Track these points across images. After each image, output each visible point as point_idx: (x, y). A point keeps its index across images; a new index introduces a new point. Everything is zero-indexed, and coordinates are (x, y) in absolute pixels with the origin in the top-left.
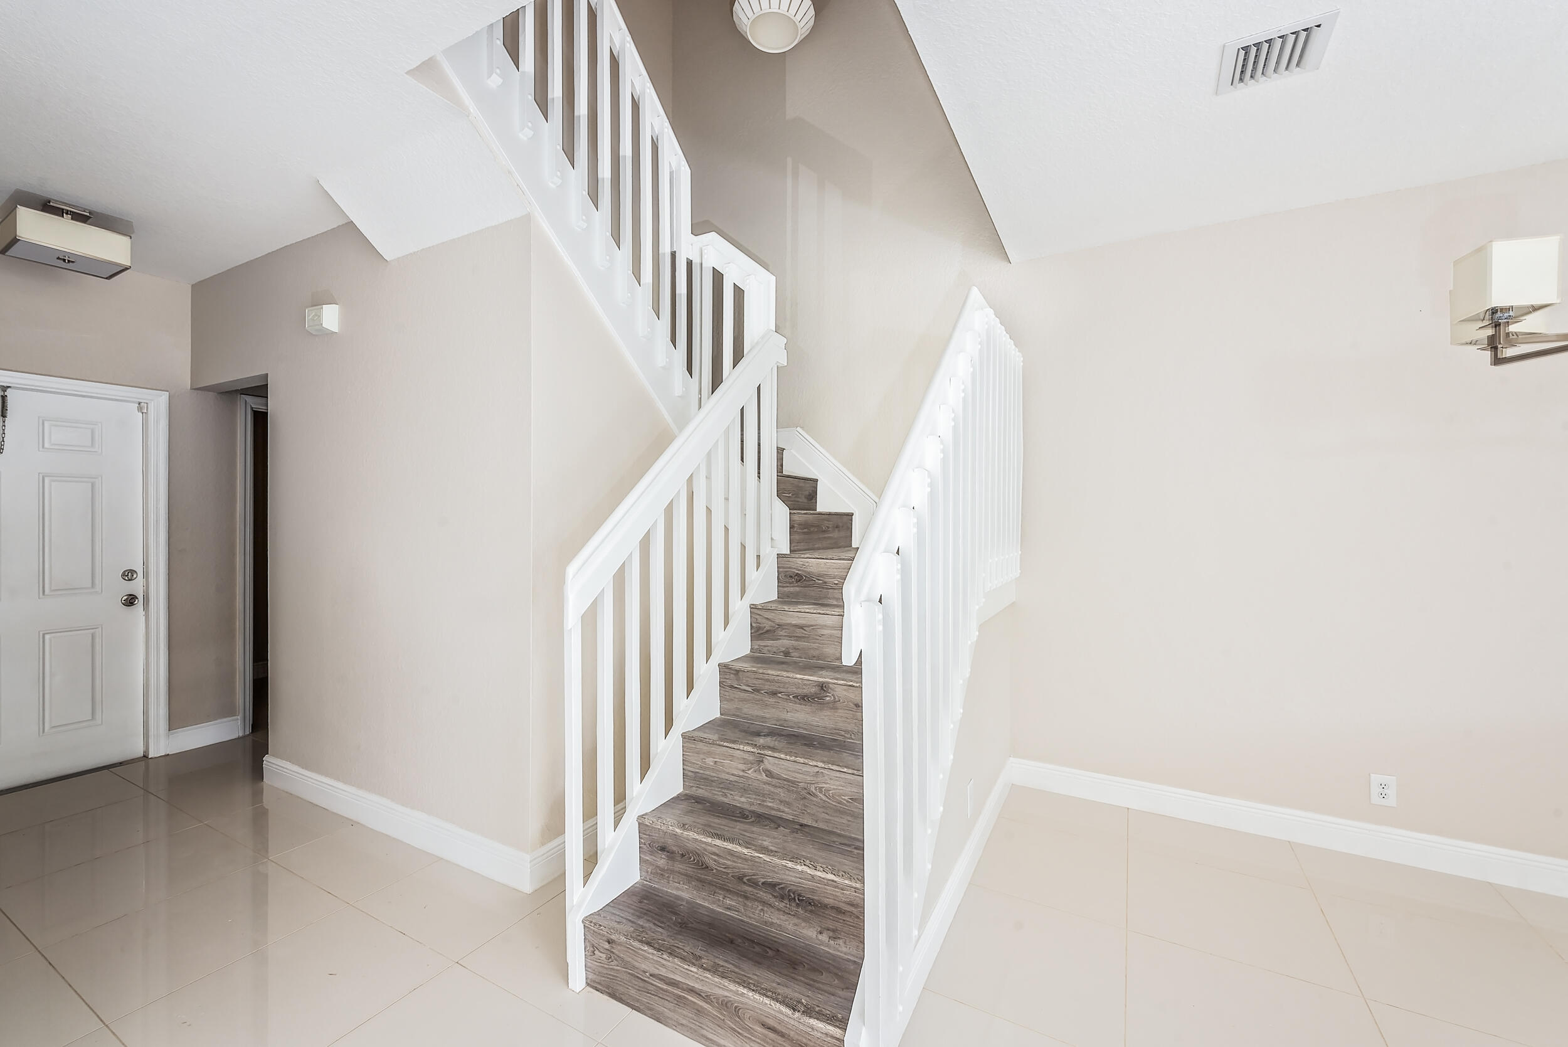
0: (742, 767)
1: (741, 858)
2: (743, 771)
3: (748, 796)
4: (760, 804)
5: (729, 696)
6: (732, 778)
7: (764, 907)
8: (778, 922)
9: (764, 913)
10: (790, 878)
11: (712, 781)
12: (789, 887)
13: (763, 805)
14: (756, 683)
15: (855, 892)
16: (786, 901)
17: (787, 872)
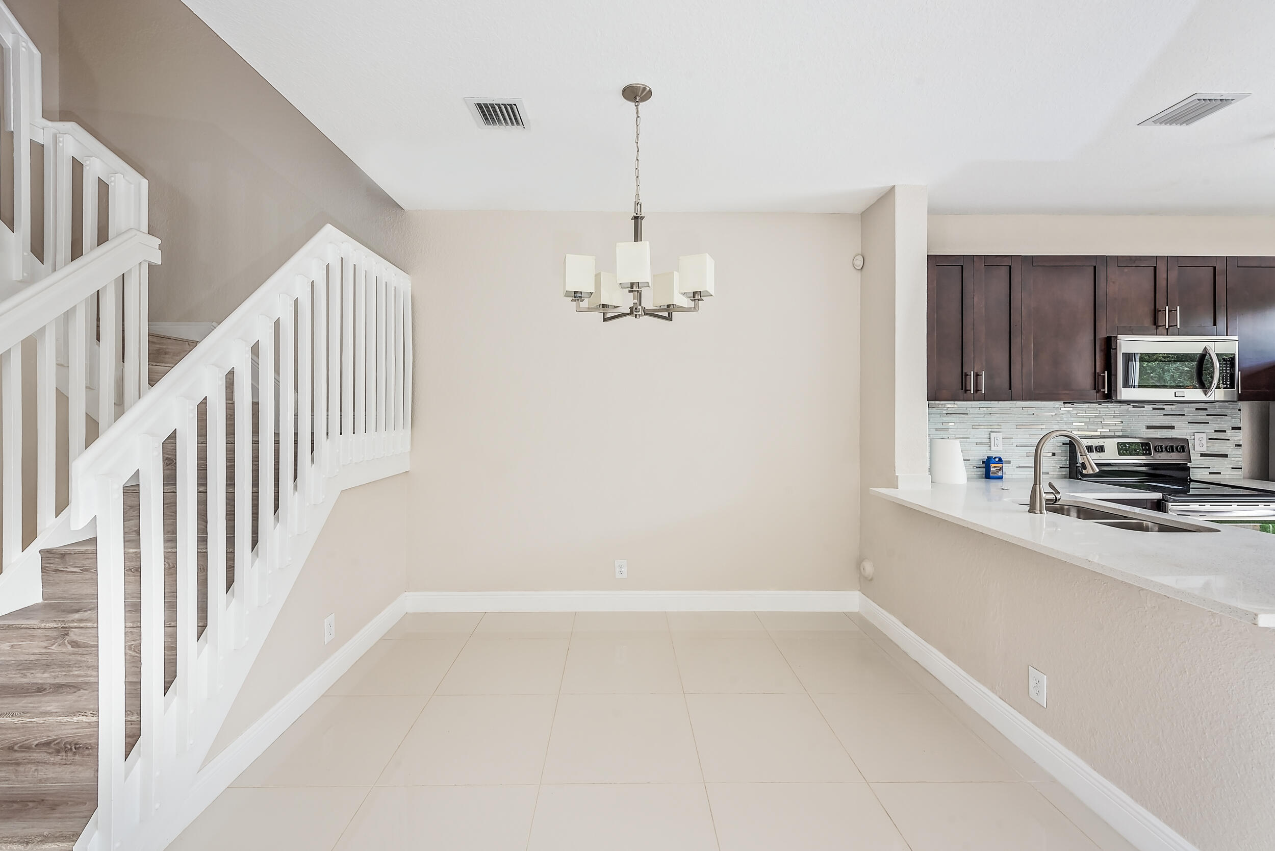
0: (45, 644)
1: (11, 728)
2: (46, 648)
3: (52, 670)
4: (65, 675)
5: (54, 580)
6: (32, 658)
7: (38, 766)
8: (54, 776)
9: (38, 772)
10: (69, 731)
11: (9, 665)
12: (64, 740)
13: (68, 675)
14: (85, 563)
15: (131, 724)
16: (63, 754)
17: (63, 727)
